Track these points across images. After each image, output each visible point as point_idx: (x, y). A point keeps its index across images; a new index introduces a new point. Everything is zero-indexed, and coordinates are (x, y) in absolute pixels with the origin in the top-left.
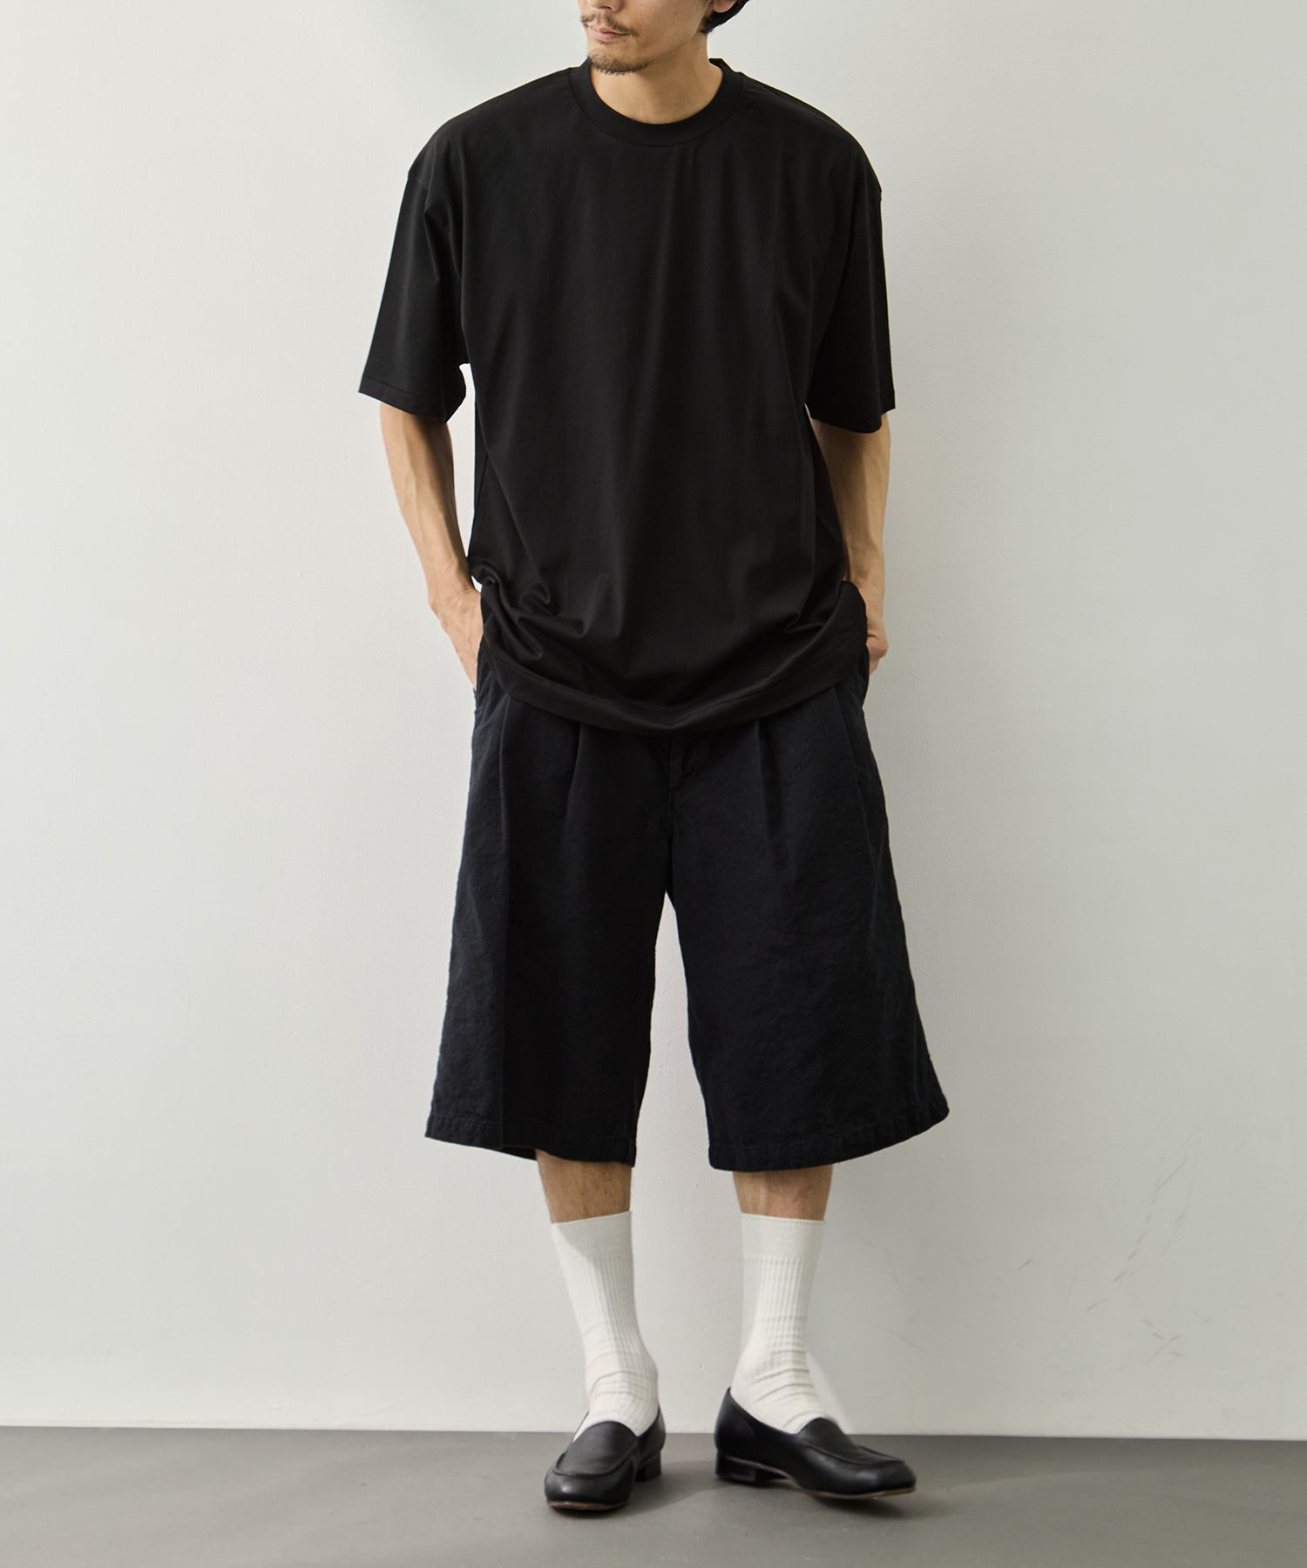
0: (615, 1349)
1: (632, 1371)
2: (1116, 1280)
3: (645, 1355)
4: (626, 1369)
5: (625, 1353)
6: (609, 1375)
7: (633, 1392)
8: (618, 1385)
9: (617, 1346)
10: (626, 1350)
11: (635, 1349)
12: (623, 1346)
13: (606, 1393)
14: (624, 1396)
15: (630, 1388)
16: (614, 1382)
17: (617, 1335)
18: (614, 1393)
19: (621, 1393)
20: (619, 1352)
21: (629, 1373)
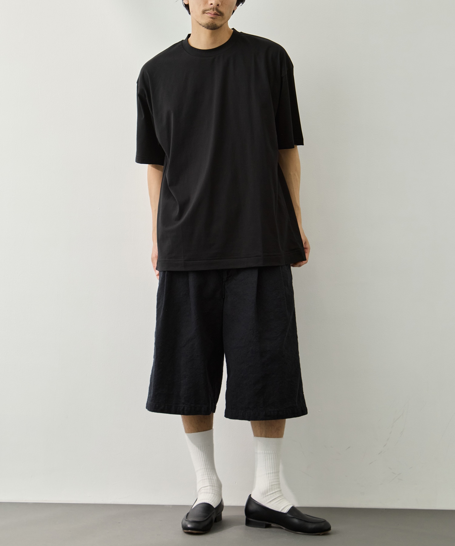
0: (207, 478)
1: (213, 485)
2: (379, 454)
3: (218, 480)
4: (211, 485)
5: (211, 479)
6: (205, 487)
7: (214, 493)
8: (208, 490)
9: (208, 477)
10: (212, 478)
11: (215, 478)
12: (210, 477)
13: (204, 493)
14: (210, 494)
15: (212, 491)
16: (207, 489)
17: (208, 473)
18: (207, 493)
19: (209, 493)
20: (209, 479)
21: (212, 486)
